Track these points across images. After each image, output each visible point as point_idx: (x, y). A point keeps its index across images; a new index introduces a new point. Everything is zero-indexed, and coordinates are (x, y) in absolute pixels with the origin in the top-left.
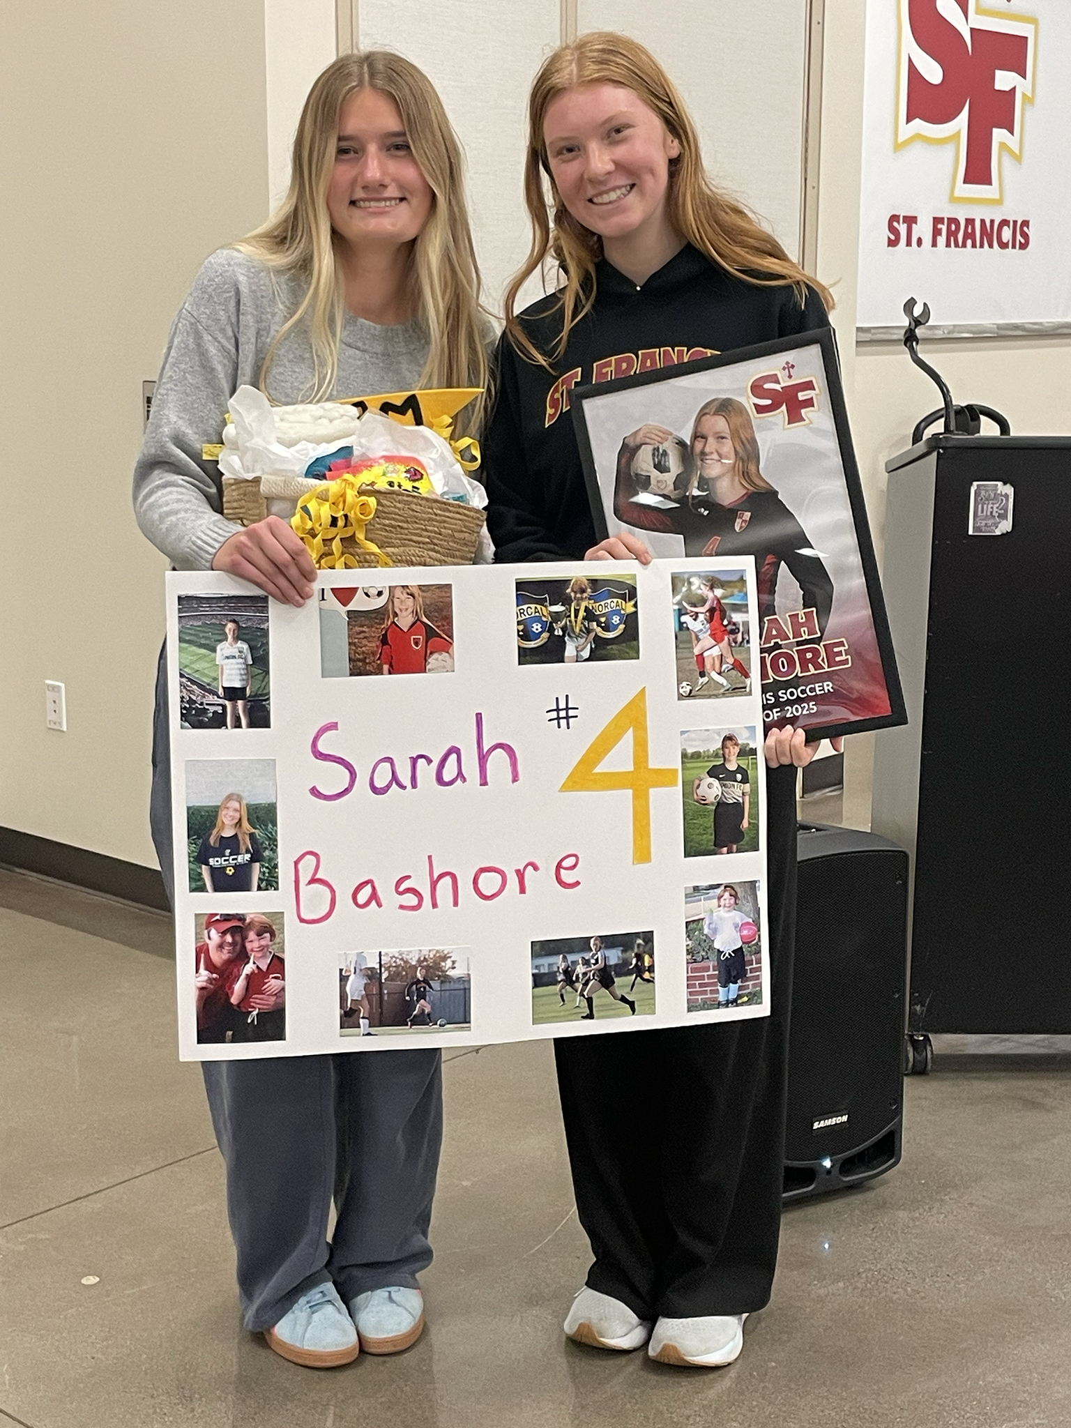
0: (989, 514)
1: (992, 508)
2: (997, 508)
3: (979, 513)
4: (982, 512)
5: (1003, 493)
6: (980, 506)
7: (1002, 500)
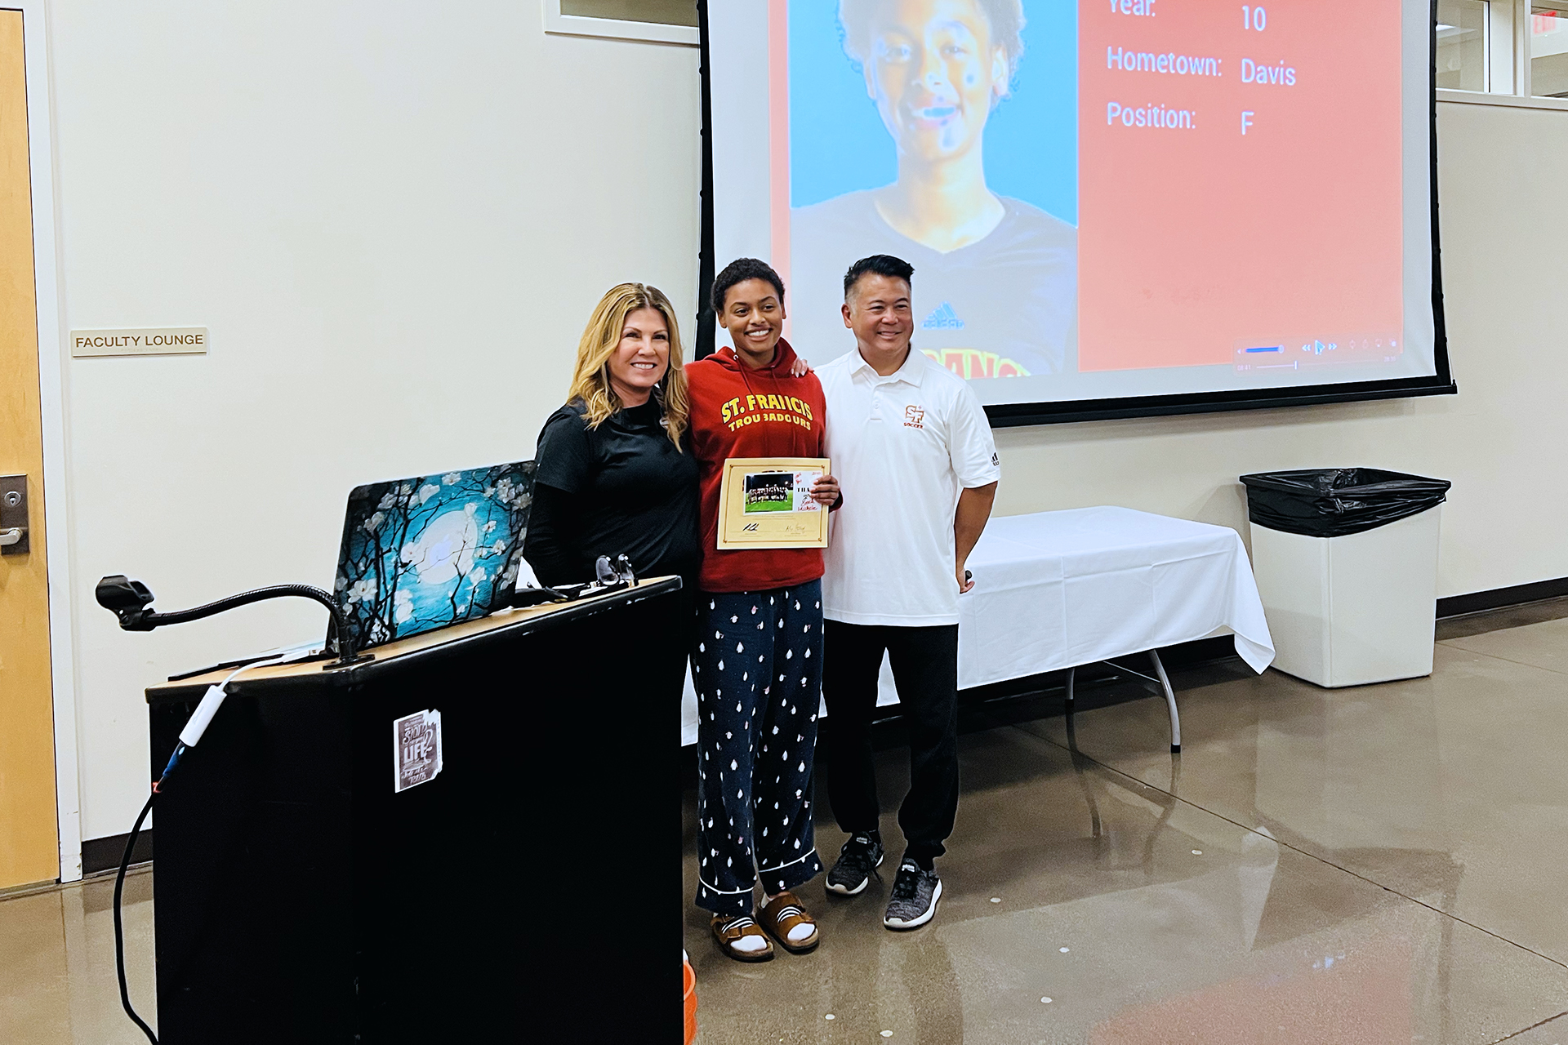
0: (416, 757)
1: (419, 748)
2: (425, 745)
3: (406, 760)
4: (409, 758)
5: (430, 724)
6: (406, 749)
7: (429, 733)
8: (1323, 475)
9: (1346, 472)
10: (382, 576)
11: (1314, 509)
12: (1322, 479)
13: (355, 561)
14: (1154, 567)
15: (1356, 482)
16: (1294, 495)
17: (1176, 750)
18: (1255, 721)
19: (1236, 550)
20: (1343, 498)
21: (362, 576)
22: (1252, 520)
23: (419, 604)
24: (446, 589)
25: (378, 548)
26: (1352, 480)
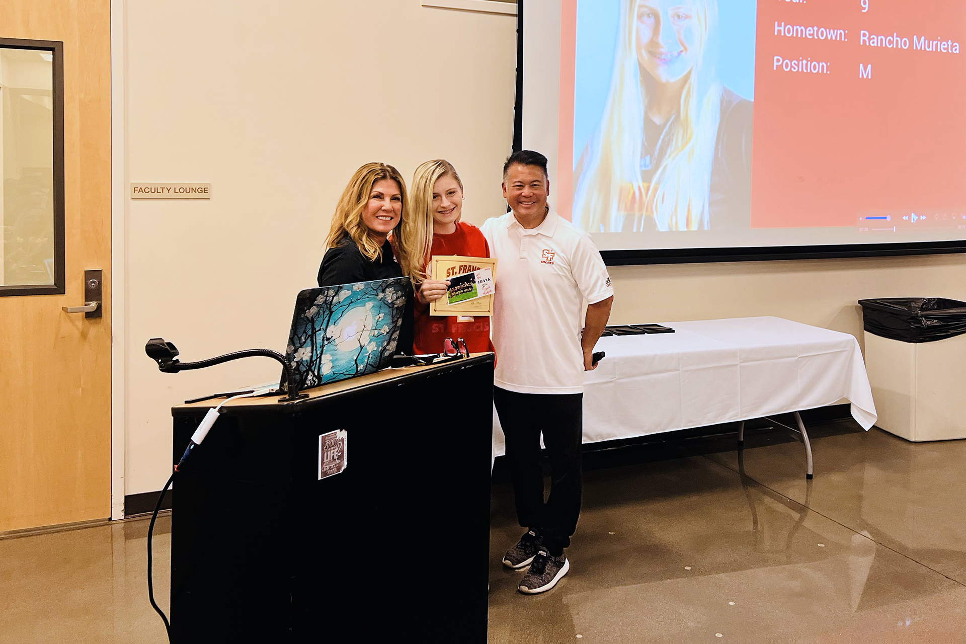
0: (331, 458)
1: (334, 453)
2: (337, 451)
3: (325, 460)
4: (327, 459)
5: (340, 438)
6: (326, 453)
7: (340, 444)
8: (913, 302)
9: (930, 300)
10: (315, 345)
11: (908, 324)
12: (913, 304)
13: (300, 336)
14: (799, 358)
15: (936, 307)
16: (895, 314)
17: (809, 477)
18: (862, 460)
19: (854, 349)
20: (927, 317)
21: (303, 345)
22: (865, 329)
23: (336, 363)
24: (352, 355)
25: (313, 328)
26: (933, 305)
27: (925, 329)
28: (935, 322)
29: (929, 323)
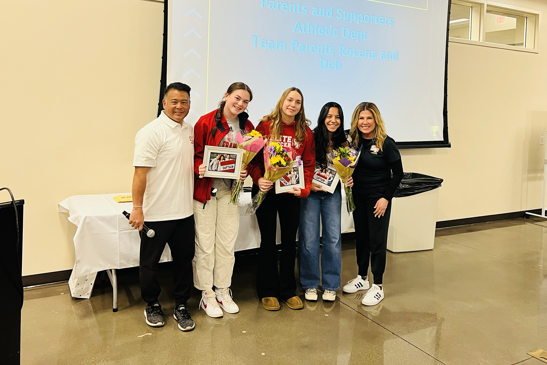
9: (408, 174)
26: (410, 177)
27: (401, 190)
28: (407, 186)
29: (403, 186)
